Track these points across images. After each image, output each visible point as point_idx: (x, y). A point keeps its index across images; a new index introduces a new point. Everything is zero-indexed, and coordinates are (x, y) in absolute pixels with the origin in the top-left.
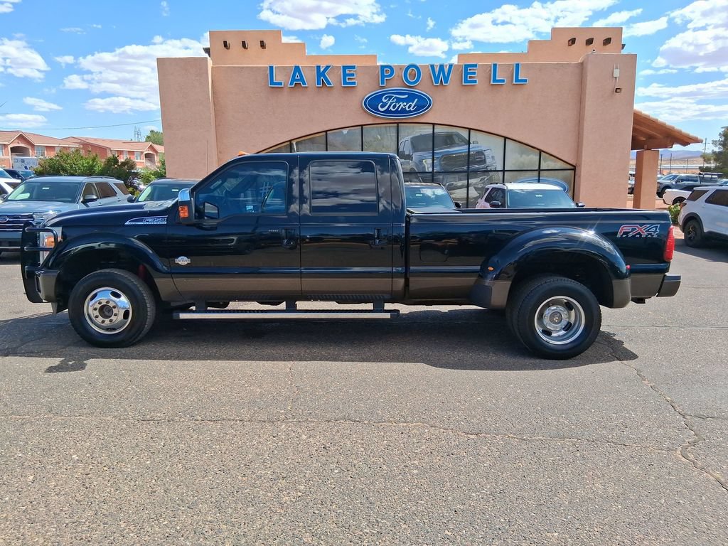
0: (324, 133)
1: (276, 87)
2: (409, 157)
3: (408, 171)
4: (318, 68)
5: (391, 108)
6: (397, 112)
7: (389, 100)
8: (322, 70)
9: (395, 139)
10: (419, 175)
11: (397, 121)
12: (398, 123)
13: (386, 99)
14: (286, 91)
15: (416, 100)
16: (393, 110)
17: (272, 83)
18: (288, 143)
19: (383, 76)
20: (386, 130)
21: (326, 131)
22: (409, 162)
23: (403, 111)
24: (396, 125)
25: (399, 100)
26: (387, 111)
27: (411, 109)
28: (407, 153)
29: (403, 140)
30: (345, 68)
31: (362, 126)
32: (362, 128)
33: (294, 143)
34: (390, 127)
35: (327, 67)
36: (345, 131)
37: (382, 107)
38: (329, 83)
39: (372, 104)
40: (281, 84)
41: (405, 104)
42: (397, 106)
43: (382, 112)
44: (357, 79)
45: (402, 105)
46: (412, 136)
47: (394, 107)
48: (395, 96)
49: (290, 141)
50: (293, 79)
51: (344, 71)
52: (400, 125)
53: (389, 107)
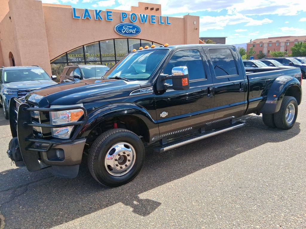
0: (98, 42)
1: (76, 19)
4: (96, 11)
6: (129, 33)
7: (126, 28)
8: (98, 12)
9: (127, 45)
13: (124, 27)
15: (136, 29)
16: (128, 32)
17: (75, 16)
19: (123, 17)
20: (123, 41)
21: (99, 41)
23: (131, 33)
24: (127, 39)
25: (130, 28)
26: (125, 33)
27: (134, 32)
29: (130, 46)
30: (108, 12)
31: (114, 39)
32: (114, 40)
33: (85, 46)
34: (125, 40)
35: (100, 11)
36: (107, 41)
37: (123, 31)
38: (101, 19)
39: (119, 29)
40: (79, 17)
42: (129, 31)
43: (123, 33)
44: (113, 18)
45: (131, 31)
46: (133, 44)
48: (128, 26)
49: (83, 46)
50: (85, 15)
51: (107, 14)
52: (129, 39)
53: (126, 31)
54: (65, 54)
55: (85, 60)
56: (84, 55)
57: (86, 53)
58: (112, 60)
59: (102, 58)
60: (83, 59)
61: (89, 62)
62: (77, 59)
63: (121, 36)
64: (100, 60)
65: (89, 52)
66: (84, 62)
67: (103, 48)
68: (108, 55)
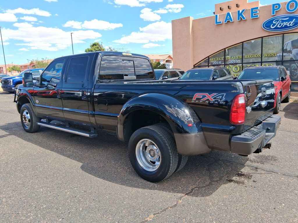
1: (219, 24)
2: (290, 52)
3: (289, 60)
4: (239, 11)
5: (278, 26)
6: (282, 28)
7: (277, 22)
8: (241, 12)
9: (281, 42)
10: (296, 62)
11: (283, 33)
12: (283, 34)
13: (275, 21)
14: (223, 26)
15: (294, 20)
17: (217, 22)
18: (224, 50)
19: (274, 10)
20: (276, 38)
21: (243, 42)
22: (290, 55)
23: (286, 27)
24: (282, 35)
25: (283, 21)
26: (276, 28)
27: (291, 25)
28: (288, 50)
29: (287, 43)
30: (252, 9)
31: (262, 37)
32: (262, 39)
33: (227, 49)
34: (278, 36)
35: (243, 10)
36: (253, 41)
37: (273, 26)
38: (244, 18)
39: (267, 25)
40: (220, 22)
41: (287, 23)
42: (282, 24)
43: (273, 29)
44: (260, 14)
45: (285, 24)
46: (292, 40)
47: (280, 25)
48: (281, 19)
50: (226, 19)
51: (252, 11)
52: (284, 34)
53: (277, 25)
54: (208, 58)
55: (225, 63)
56: (225, 58)
57: (227, 56)
58: (257, 61)
59: (243, 60)
60: (223, 62)
61: (229, 64)
62: (217, 62)
63: (271, 32)
64: (241, 62)
65: (230, 54)
66: (223, 65)
67: (247, 49)
68: (252, 56)
